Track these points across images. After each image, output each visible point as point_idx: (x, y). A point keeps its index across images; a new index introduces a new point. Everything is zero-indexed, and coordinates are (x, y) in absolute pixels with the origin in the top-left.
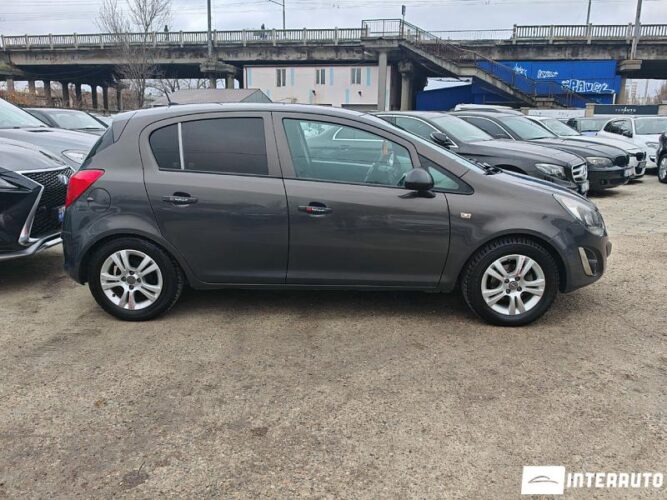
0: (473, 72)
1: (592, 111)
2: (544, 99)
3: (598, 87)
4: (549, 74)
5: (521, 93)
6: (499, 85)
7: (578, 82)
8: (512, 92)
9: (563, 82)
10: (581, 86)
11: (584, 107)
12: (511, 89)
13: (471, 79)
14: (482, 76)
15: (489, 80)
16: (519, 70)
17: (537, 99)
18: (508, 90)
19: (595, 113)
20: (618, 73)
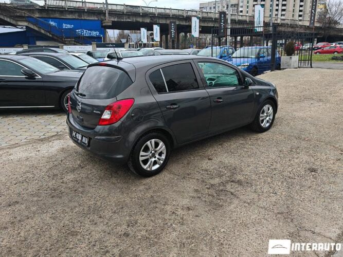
0: (26, 24)
1: (95, 46)
2: (69, 40)
3: (95, 34)
4: (69, 26)
5: (56, 36)
6: (43, 31)
7: (85, 31)
8: (51, 36)
9: (77, 31)
10: (86, 33)
11: (91, 44)
12: (50, 34)
13: (25, 27)
14: (32, 26)
15: (36, 29)
16: (52, 23)
17: (66, 40)
18: (48, 34)
19: (97, 47)
20: (103, 27)
